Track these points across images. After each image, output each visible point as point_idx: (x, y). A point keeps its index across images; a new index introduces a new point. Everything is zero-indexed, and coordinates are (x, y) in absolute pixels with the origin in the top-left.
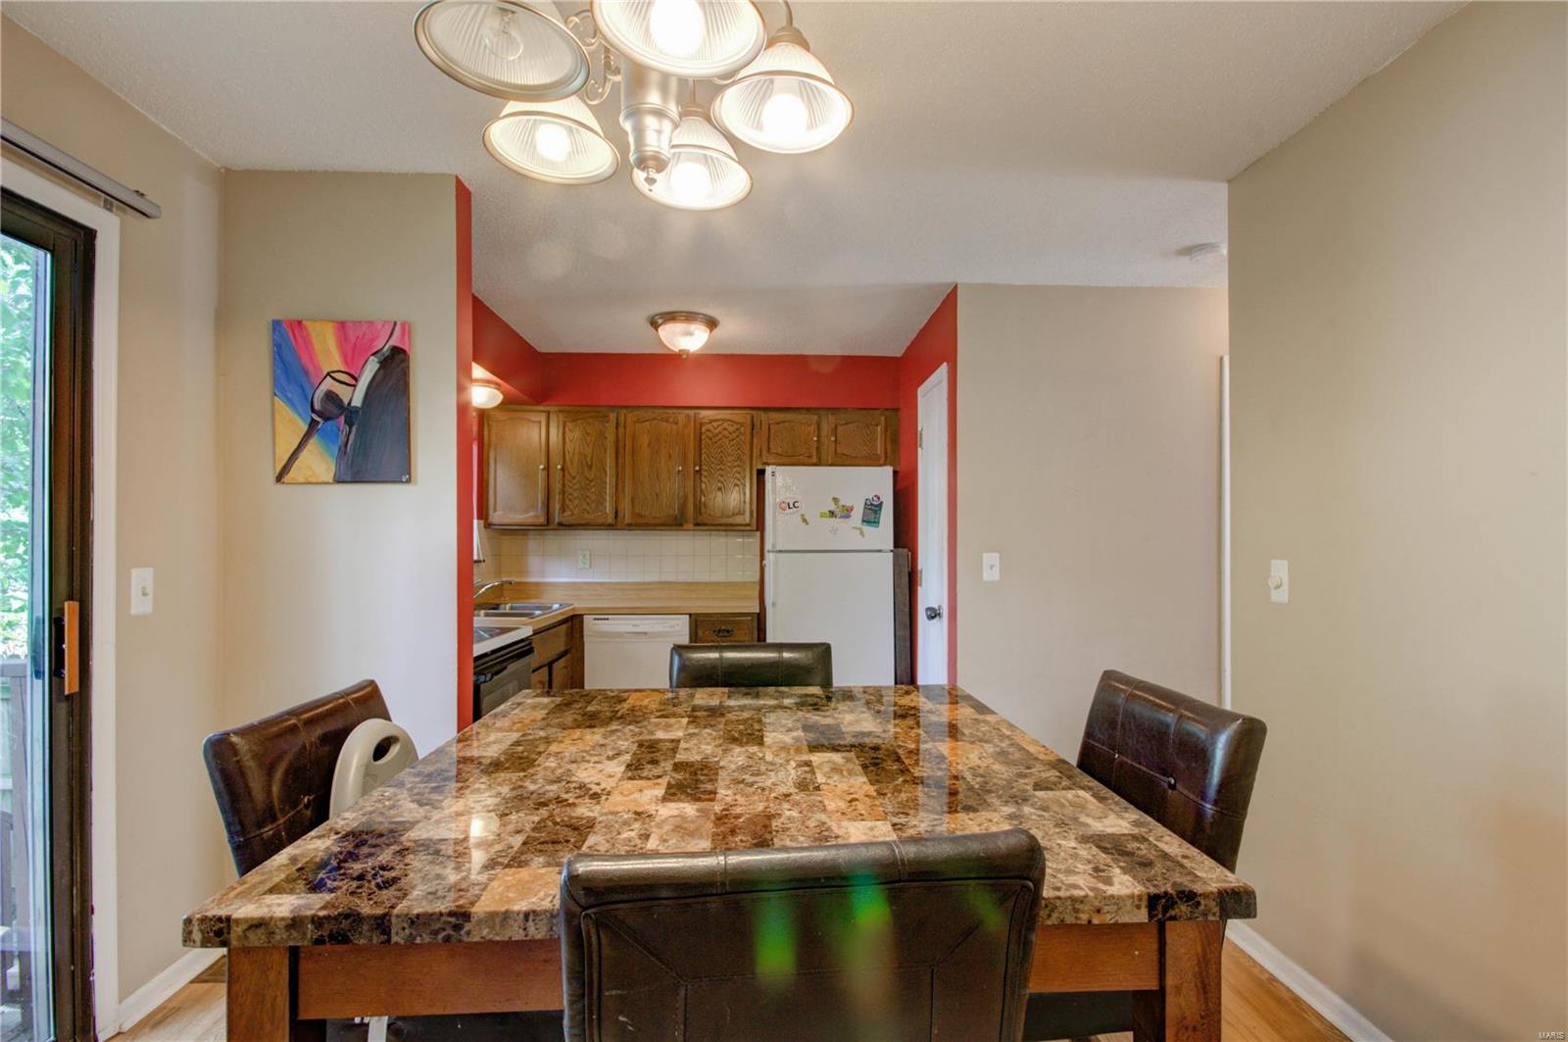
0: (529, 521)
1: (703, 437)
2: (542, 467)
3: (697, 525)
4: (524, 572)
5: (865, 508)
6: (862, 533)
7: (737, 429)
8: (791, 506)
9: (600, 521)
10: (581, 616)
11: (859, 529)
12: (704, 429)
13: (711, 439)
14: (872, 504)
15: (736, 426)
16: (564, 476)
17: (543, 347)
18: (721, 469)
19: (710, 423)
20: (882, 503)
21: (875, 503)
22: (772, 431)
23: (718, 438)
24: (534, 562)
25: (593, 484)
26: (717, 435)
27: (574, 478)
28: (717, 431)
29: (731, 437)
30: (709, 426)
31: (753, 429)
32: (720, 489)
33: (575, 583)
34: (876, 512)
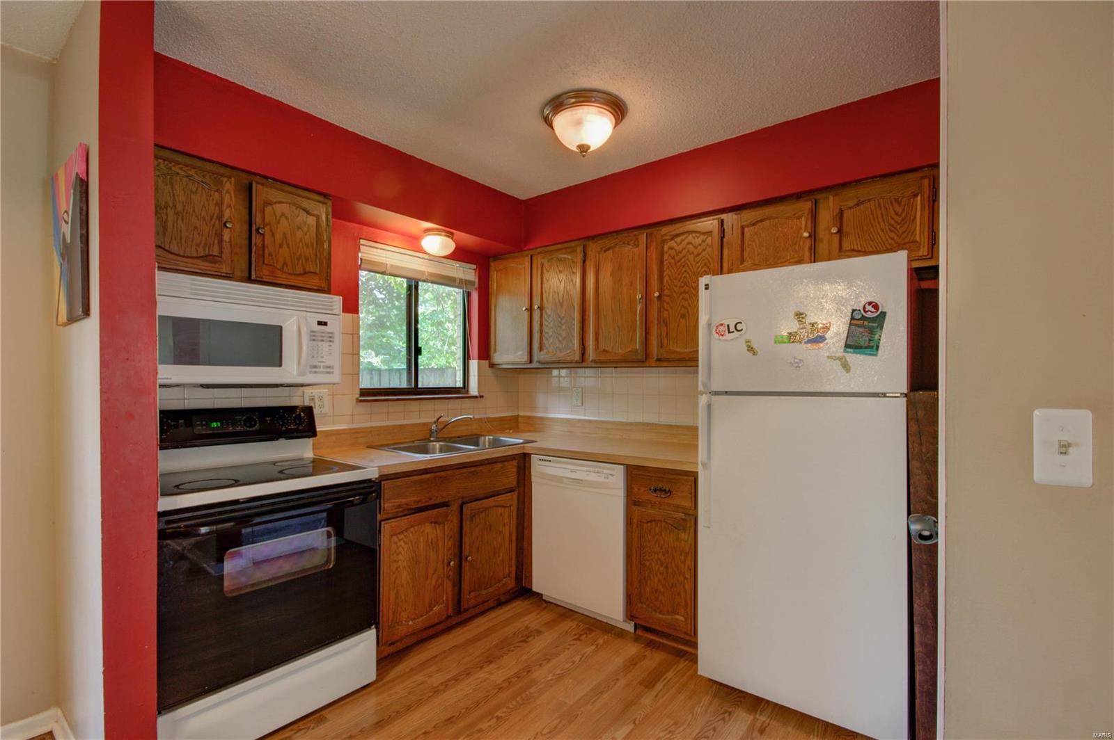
0: (518, 360)
1: (666, 256)
2: (524, 309)
3: (658, 360)
4: (534, 408)
5: (851, 324)
6: (846, 366)
7: (704, 241)
8: (732, 329)
9: (569, 359)
10: (530, 455)
11: (840, 359)
12: (666, 248)
13: (673, 258)
14: (863, 318)
15: (702, 237)
16: (542, 315)
17: (523, 196)
18: (684, 292)
19: (672, 239)
20: (883, 314)
21: (869, 315)
22: (747, 235)
23: (681, 255)
24: (541, 399)
25: (563, 321)
26: (680, 252)
27: (549, 316)
28: (680, 247)
29: (696, 251)
30: (672, 243)
31: (722, 238)
32: (683, 316)
33: (568, 420)
34: (872, 332)
